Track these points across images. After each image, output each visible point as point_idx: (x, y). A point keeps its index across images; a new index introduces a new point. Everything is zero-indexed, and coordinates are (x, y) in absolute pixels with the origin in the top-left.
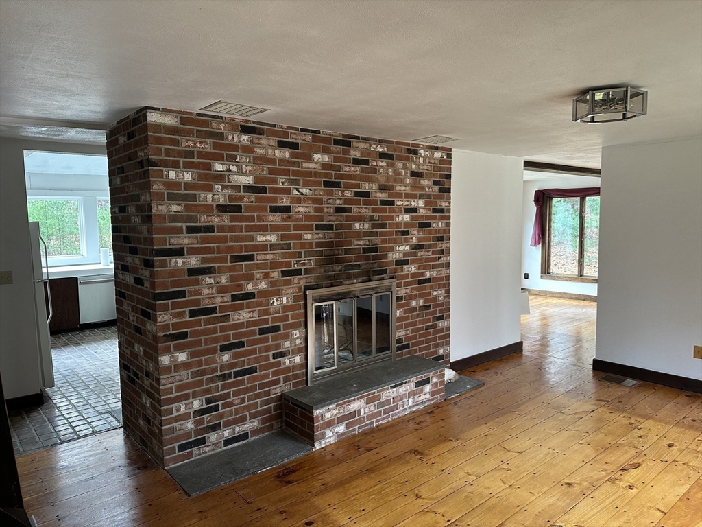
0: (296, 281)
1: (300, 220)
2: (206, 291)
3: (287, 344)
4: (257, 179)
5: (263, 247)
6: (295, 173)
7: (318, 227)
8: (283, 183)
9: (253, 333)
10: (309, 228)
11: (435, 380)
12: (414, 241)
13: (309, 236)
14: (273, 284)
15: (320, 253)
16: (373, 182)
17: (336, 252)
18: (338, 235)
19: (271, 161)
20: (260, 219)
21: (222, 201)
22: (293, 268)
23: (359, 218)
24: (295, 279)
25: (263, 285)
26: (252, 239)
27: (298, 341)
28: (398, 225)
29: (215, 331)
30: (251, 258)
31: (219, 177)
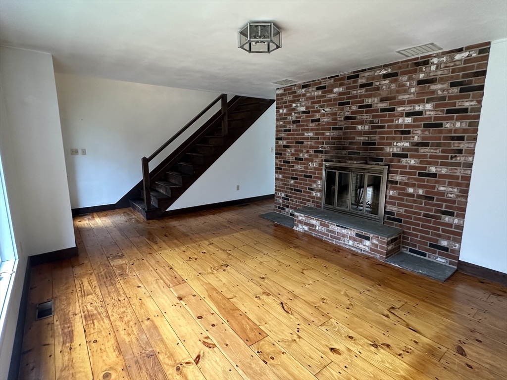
0: (320, 156)
1: (324, 125)
2: (287, 154)
3: (315, 185)
4: (307, 108)
5: (307, 139)
6: (324, 101)
7: (334, 129)
8: (317, 108)
9: (301, 175)
10: (329, 129)
12: (416, 139)
13: (328, 134)
14: (310, 156)
15: (334, 143)
16: (375, 96)
17: (343, 143)
18: (345, 133)
19: (313, 98)
20: (307, 126)
21: (294, 120)
22: (319, 150)
23: (362, 123)
24: (320, 155)
25: (306, 156)
26: (303, 134)
27: (320, 186)
28: (397, 126)
29: (289, 170)
30: (302, 143)
31: (294, 109)
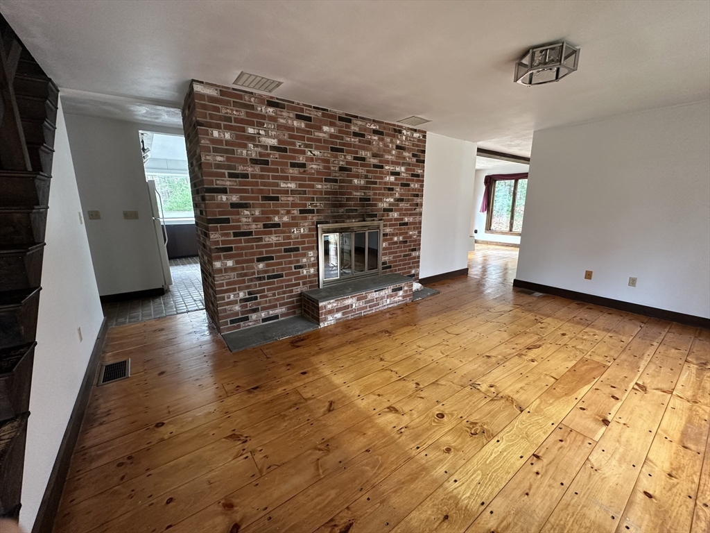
0: (310, 217)
1: (313, 174)
2: (244, 220)
3: (305, 260)
4: (280, 142)
5: (286, 192)
6: (309, 139)
7: (326, 180)
8: (300, 146)
9: (279, 251)
10: (320, 180)
11: (406, 288)
12: (397, 195)
13: (320, 186)
14: (294, 218)
15: (328, 199)
16: (368, 150)
17: (340, 199)
18: (341, 187)
19: (291, 129)
20: (283, 171)
21: (254, 156)
22: (307, 208)
23: (357, 176)
24: (310, 216)
25: (286, 219)
26: (278, 185)
27: (312, 259)
28: (386, 183)
29: (252, 247)
30: (277, 199)
31: (252, 138)
